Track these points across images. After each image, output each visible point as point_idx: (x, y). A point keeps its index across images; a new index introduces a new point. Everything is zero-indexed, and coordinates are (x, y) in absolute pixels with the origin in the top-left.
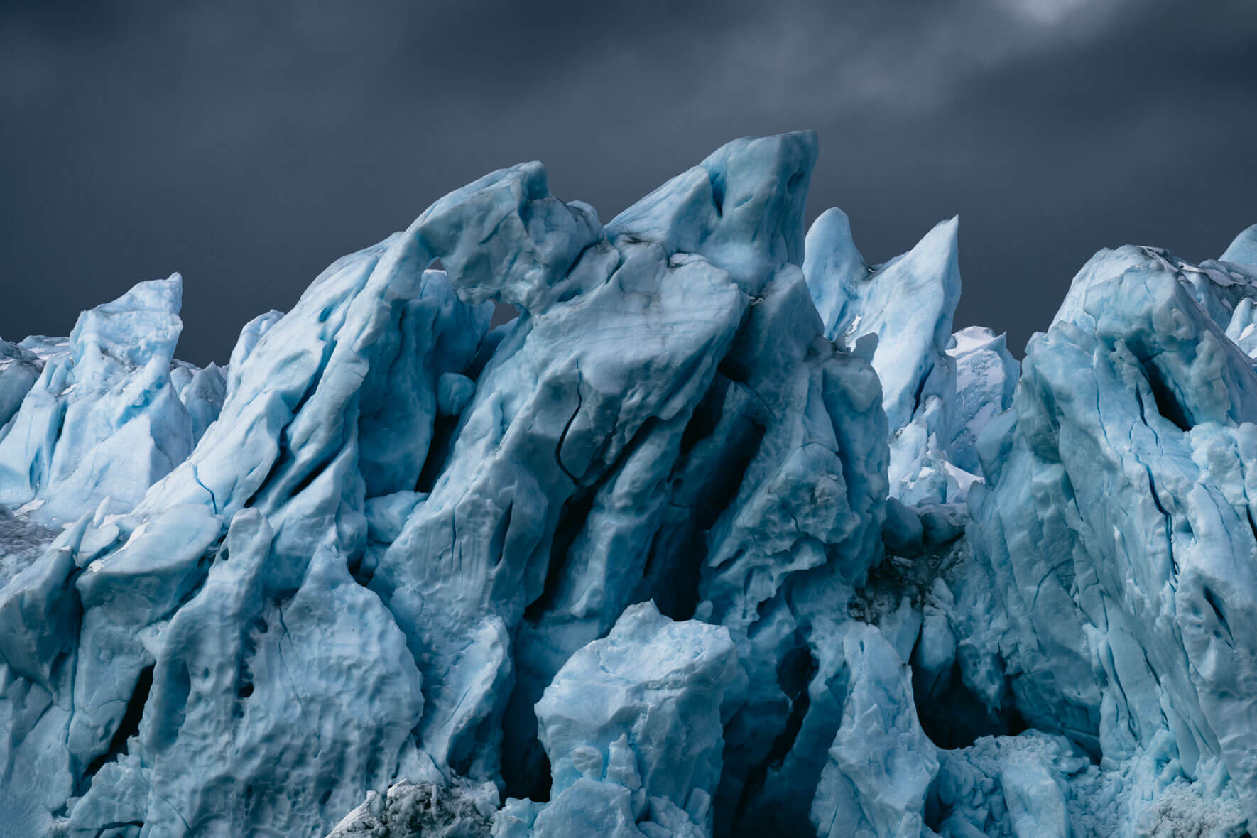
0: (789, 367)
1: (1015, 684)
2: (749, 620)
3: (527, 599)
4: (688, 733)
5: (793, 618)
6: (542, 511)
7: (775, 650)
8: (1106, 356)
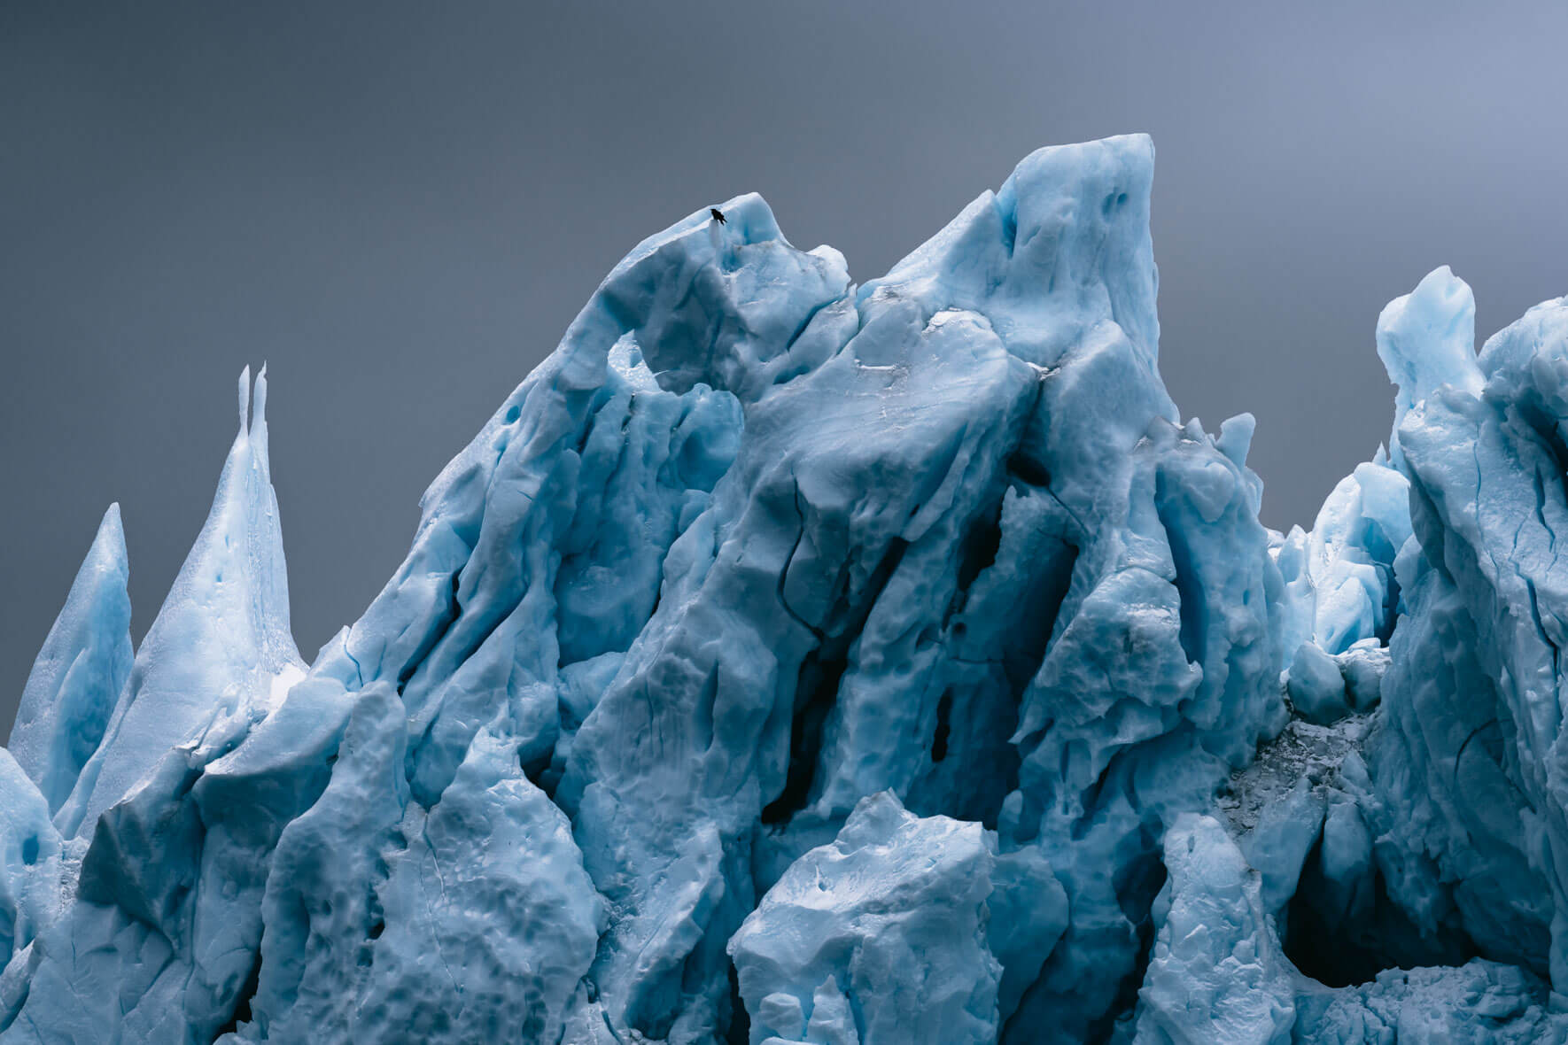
0: (1107, 463)
1: (1457, 896)
2: (1072, 816)
3: (763, 796)
4: (927, 972)
5: (1132, 811)
6: (765, 672)
7: (1110, 857)
8: (1498, 429)
